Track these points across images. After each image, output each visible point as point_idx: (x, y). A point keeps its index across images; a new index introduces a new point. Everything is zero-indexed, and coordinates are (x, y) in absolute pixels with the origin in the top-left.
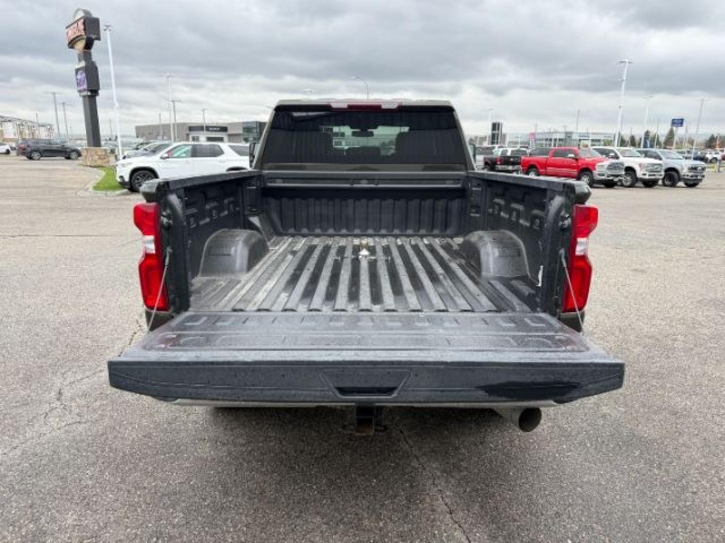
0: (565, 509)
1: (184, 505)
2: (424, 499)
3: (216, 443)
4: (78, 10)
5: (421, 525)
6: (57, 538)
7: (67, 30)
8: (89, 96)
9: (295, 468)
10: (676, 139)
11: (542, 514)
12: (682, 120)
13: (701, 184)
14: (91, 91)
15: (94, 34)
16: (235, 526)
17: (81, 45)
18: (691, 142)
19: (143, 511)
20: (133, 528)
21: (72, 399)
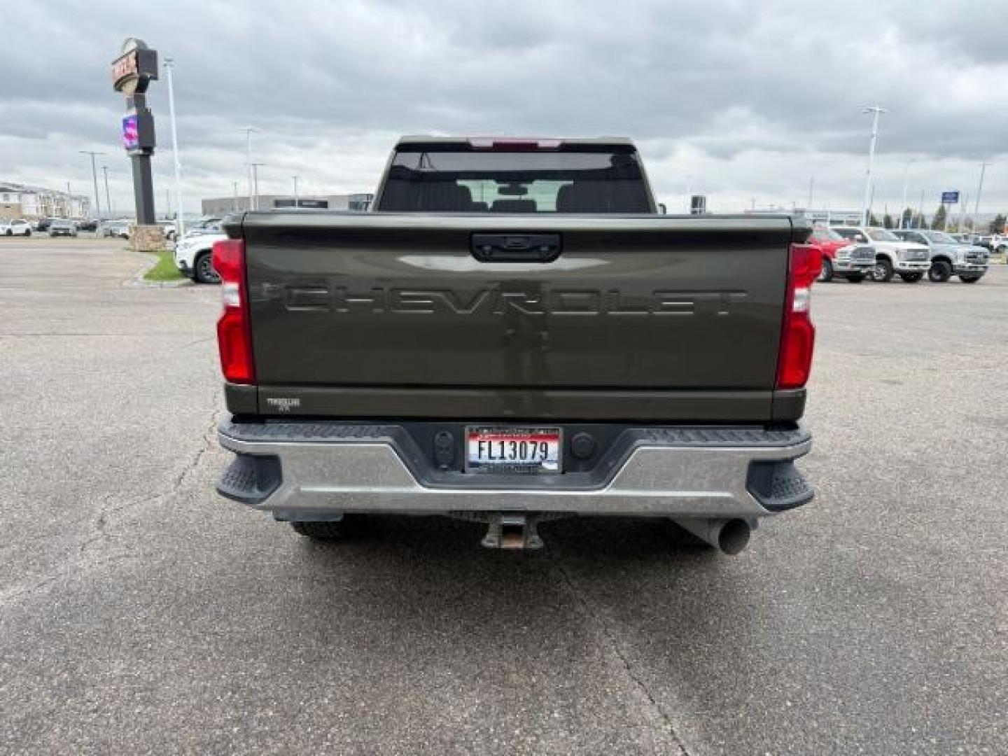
0: (783, 666)
1: (269, 653)
2: (594, 651)
3: (313, 581)
4: (128, 40)
5: (588, 682)
6: (100, 690)
7: (113, 67)
8: (141, 156)
9: (418, 612)
10: (948, 220)
11: (752, 671)
12: (957, 194)
13: (982, 278)
14: (144, 149)
15: (150, 72)
16: (336, 679)
17: (131, 87)
18: (969, 225)
19: (213, 660)
20: (201, 680)
21: (118, 528)
